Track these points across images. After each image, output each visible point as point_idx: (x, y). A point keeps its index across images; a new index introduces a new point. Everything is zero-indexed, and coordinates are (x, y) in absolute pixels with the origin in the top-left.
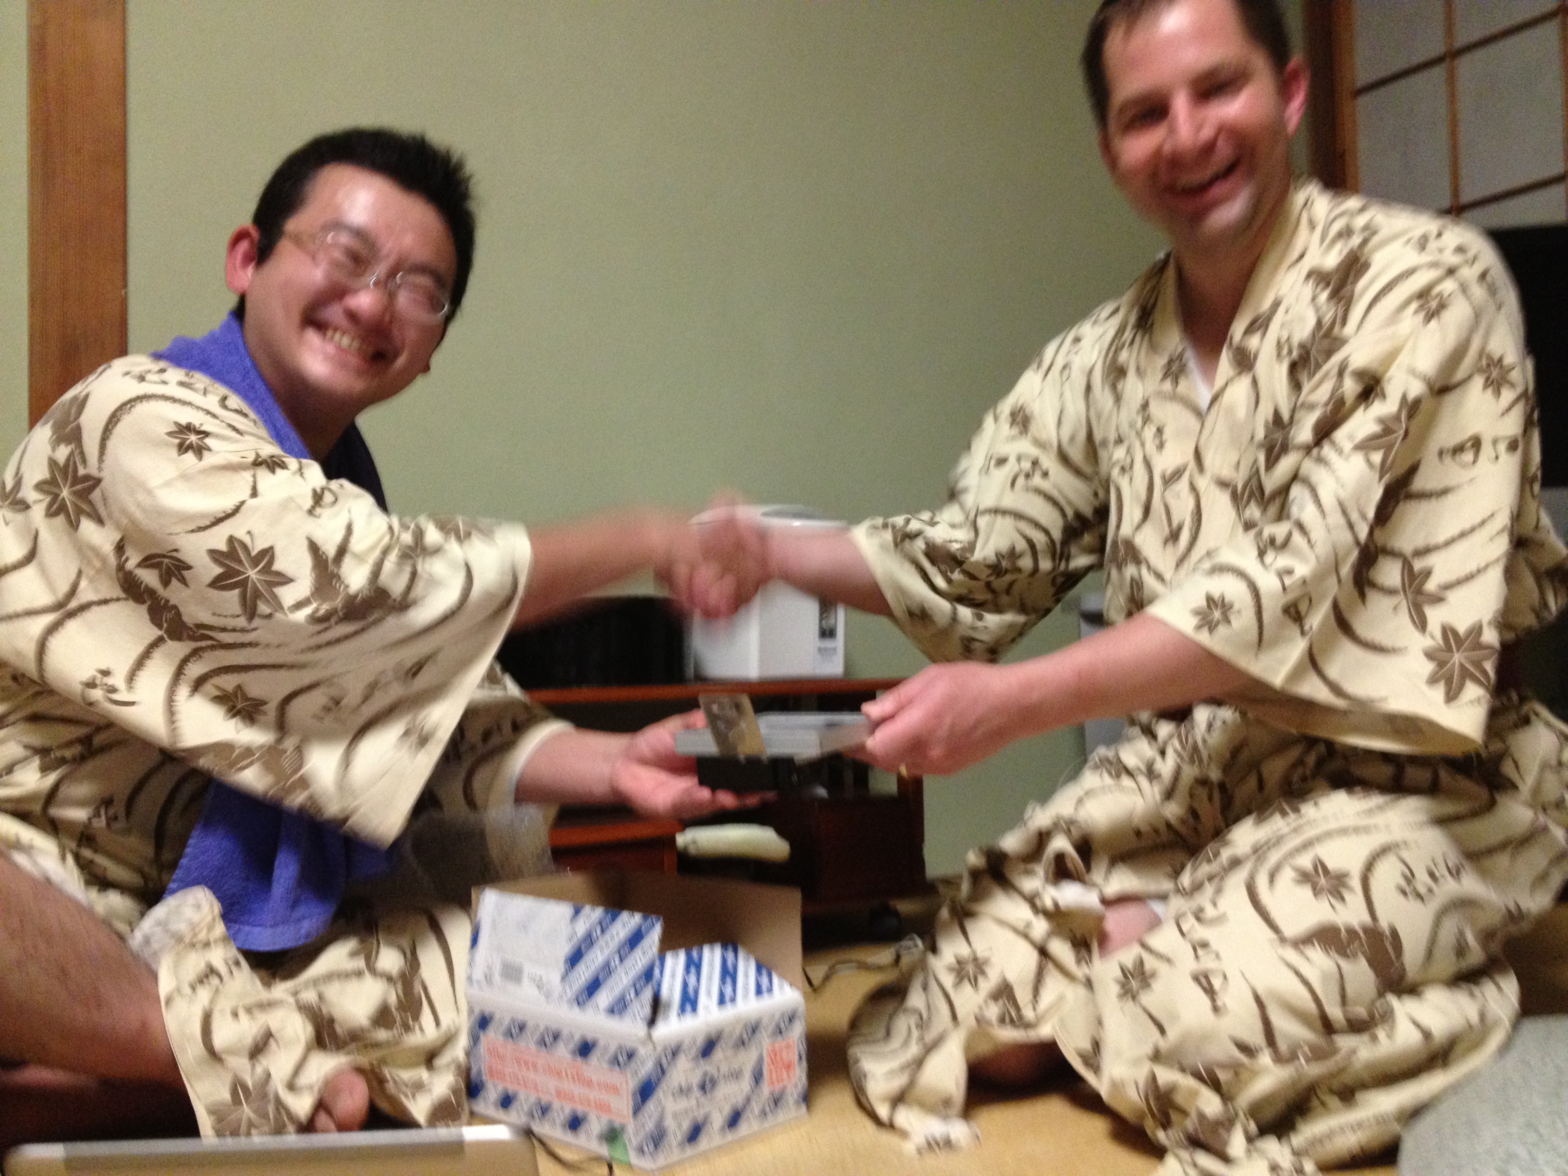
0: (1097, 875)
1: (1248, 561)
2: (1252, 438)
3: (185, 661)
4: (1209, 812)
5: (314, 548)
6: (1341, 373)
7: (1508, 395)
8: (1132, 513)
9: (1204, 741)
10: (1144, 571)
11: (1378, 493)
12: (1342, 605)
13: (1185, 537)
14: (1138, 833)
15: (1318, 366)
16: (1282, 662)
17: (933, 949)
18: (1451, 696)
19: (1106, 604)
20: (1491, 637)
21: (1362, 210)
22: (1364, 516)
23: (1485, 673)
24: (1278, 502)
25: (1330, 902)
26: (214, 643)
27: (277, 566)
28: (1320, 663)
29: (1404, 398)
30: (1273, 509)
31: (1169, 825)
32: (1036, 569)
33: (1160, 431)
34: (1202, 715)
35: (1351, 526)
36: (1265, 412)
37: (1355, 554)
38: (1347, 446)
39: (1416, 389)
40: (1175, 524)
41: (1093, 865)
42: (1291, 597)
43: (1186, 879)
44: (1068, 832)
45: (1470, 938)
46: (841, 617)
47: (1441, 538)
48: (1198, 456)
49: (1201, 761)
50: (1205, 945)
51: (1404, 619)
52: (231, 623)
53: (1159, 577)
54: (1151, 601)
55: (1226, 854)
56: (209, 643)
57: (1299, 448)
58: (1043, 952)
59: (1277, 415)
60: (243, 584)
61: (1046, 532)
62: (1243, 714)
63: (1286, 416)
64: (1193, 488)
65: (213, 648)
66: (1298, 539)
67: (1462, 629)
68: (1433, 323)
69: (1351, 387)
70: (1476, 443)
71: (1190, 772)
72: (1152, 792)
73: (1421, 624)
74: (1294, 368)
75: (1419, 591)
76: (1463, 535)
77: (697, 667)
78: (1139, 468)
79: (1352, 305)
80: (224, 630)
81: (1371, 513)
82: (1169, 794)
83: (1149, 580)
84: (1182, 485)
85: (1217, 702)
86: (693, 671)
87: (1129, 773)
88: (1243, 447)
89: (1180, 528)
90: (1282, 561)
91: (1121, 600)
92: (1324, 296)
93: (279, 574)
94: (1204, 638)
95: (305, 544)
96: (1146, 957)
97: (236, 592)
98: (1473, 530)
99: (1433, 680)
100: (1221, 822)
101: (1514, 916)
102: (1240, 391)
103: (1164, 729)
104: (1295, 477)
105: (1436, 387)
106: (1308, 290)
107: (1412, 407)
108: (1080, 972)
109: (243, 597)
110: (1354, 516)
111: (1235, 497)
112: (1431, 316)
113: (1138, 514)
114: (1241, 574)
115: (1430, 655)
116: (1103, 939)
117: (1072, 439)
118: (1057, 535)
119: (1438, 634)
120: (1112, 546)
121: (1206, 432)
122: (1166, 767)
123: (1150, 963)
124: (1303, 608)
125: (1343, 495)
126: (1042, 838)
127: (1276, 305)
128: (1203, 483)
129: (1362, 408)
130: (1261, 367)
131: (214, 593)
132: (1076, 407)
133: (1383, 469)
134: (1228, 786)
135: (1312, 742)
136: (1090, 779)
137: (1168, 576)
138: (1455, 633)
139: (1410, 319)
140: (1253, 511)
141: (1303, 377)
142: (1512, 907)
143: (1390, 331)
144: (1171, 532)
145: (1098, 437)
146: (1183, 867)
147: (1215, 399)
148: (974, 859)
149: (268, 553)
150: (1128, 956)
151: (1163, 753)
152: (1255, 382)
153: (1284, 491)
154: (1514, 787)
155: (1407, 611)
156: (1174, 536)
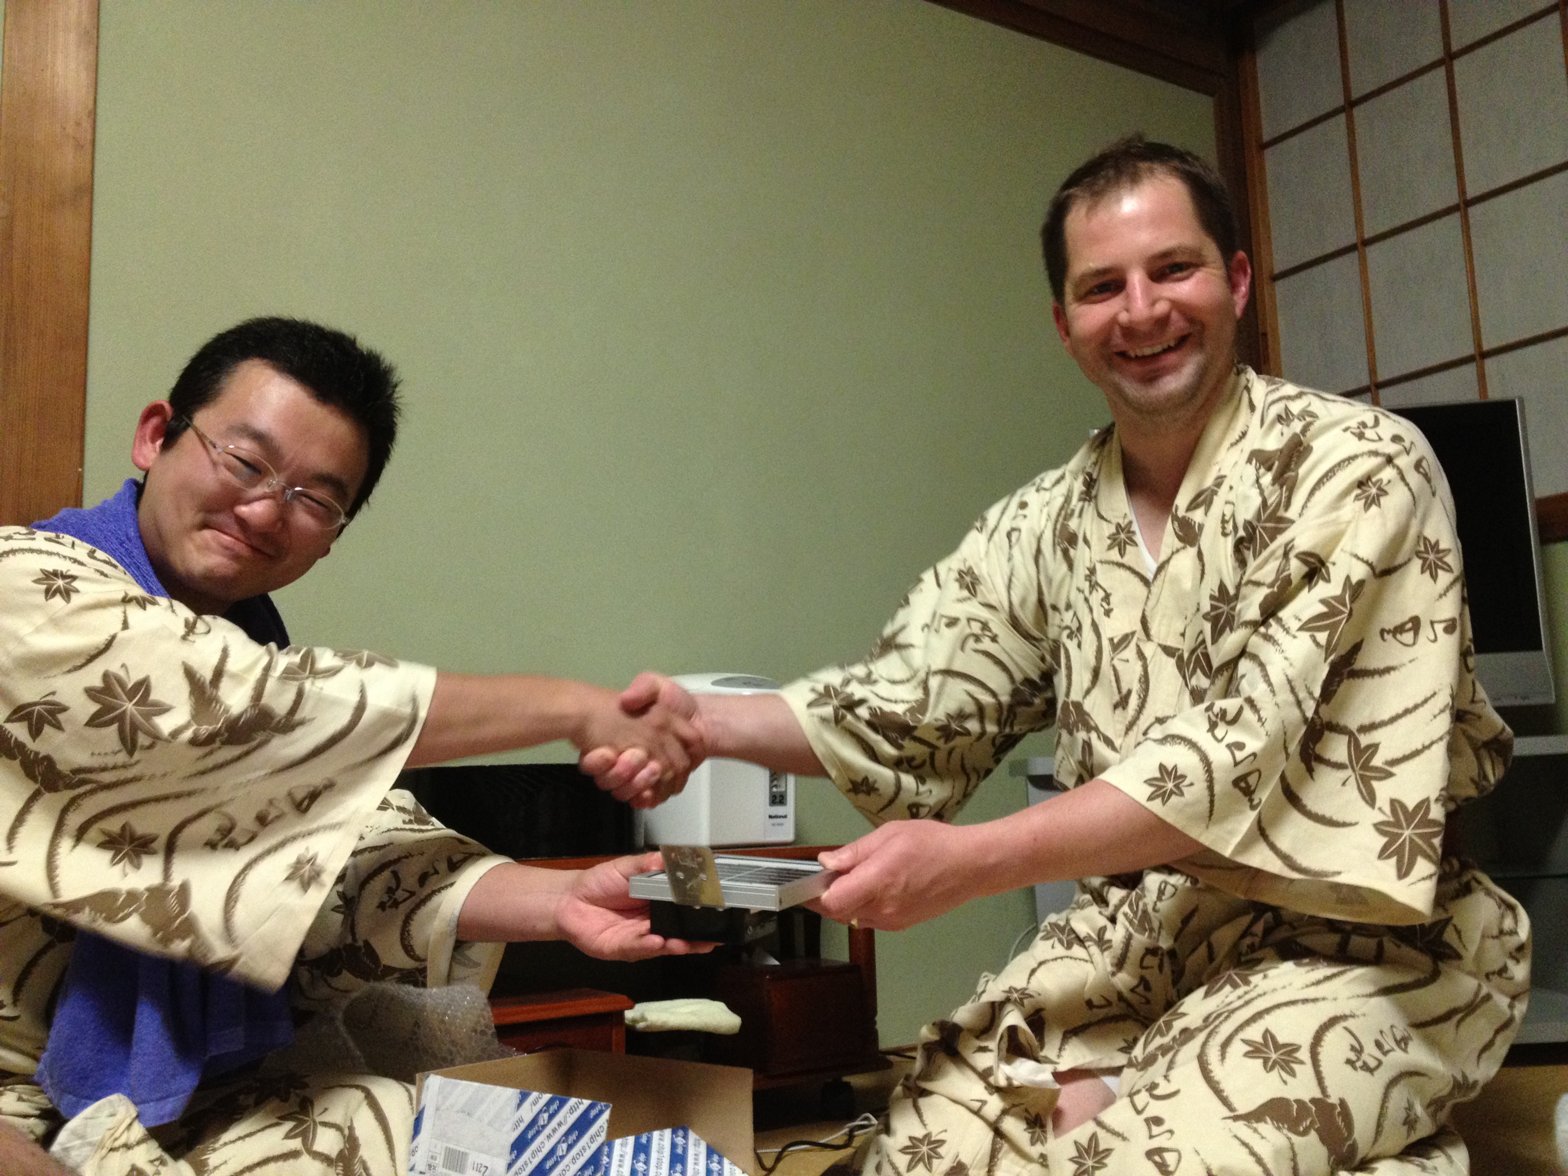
0: (1050, 1051)
1: (1199, 733)
2: (1198, 610)
3: (65, 811)
4: (1160, 981)
5: (190, 674)
6: (1286, 555)
7: (1444, 578)
8: (1081, 678)
9: (1155, 910)
10: (1094, 735)
11: (1324, 671)
12: (1290, 779)
13: (1134, 701)
14: (1089, 1004)
15: (1265, 546)
16: (1232, 833)
17: (887, 1129)
18: (1403, 872)
19: (1056, 768)
20: (1437, 813)
21: (1300, 395)
22: (1311, 694)
23: (1432, 846)
24: (1226, 674)
25: (1281, 1076)
26: (94, 785)
27: (154, 696)
28: (1268, 832)
29: (1348, 578)
30: (1221, 681)
31: (1120, 996)
32: (983, 733)
33: (1107, 598)
34: (1153, 881)
35: (1299, 703)
36: (1211, 585)
37: (1304, 729)
38: (1294, 625)
39: (1359, 572)
40: (1124, 691)
41: (1046, 1040)
42: (1241, 771)
43: (1138, 1052)
44: (1020, 1003)
45: (1419, 1109)
46: (790, 783)
47: (1386, 717)
48: (1144, 622)
49: (1151, 930)
50: (1158, 1121)
51: (1352, 792)
52: (110, 761)
53: (1109, 742)
54: (1103, 768)
55: (1178, 1025)
56: (88, 787)
57: (1246, 624)
58: (998, 1132)
59: (1222, 587)
60: (120, 719)
61: (994, 694)
62: (1195, 881)
63: (1232, 591)
64: (1141, 655)
65: (92, 792)
66: (1248, 714)
67: (1411, 805)
68: (1374, 509)
69: (1296, 568)
70: (1415, 623)
71: (1141, 940)
72: (1104, 961)
73: (1370, 798)
74: (1239, 547)
75: (1366, 766)
76: (1407, 712)
77: (647, 836)
78: (1088, 634)
79: (1295, 490)
80: (104, 769)
81: (1317, 692)
82: (1120, 964)
83: (1099, 746)
84: (1130, 653)
85: (1168, 869)
86: (643, 841)
87: (1081, 941)
88: (1189, 616)
89: (1129, 692)
90: (1234, 735)
91: (1072, 764)
92: (1267, 479)
93: (155, 704)
94: (1156, 807)
95: (181, 673)
96: (1101, 1134)
97: (115, 727)
98: (1416, 707)
99: (1383, 854)
100: (1173, 992)
101: (1461, 1085)
102: (1185, 561)
103: (1115, 894)
104: (1243, 653)
105: (1378, 571)
106: (1250, 471)
107: (1355, 589)
108: (1035, 1151)
109: (121, 731)
110: (1302, 695)
111: (1181, 665)
112: (1371, 502)
113: (1087, 678)
114: (1192, 745)
115: (1379, 827)
116: (1057, 1115)
117: (1023, 602)
118: (1005, 699)
119: (1387, 809)
120: (1062, 709)
121: (1153, 599)
122: (1116, 935)
123: (1105, 1141)
124: (1252, 780)
125: (1291, 672)
126: (995, 1010)
127: (1219, 481)
128: (1149, 649)
129: (1306, 589)
130: (1205, 541)
131: (92, 732)
132: (1025, 570)
133: (1329, 649)
134: (1179, 956)
135: (1260, 909)
136: (1042, 948)
137: (1117, 743)
138: (1403, 806)
139: (1352, 506)
140: (1200, 680)
141: (1249, 555)
142: (1459, 1077)
143: (1334, 515)
144: (1121, 698)
145: (1048, 600)
146: (1135, 1041)
147: (1161, 568)
148: (926, 1033)
149: (143, 686)
150: (1082, 1133)
151: (1113, 920)
152: (1200, 555)
153: (1232, 664)
154: (1458, 957)
155: (1356, 787)
156: (1122, 703)
